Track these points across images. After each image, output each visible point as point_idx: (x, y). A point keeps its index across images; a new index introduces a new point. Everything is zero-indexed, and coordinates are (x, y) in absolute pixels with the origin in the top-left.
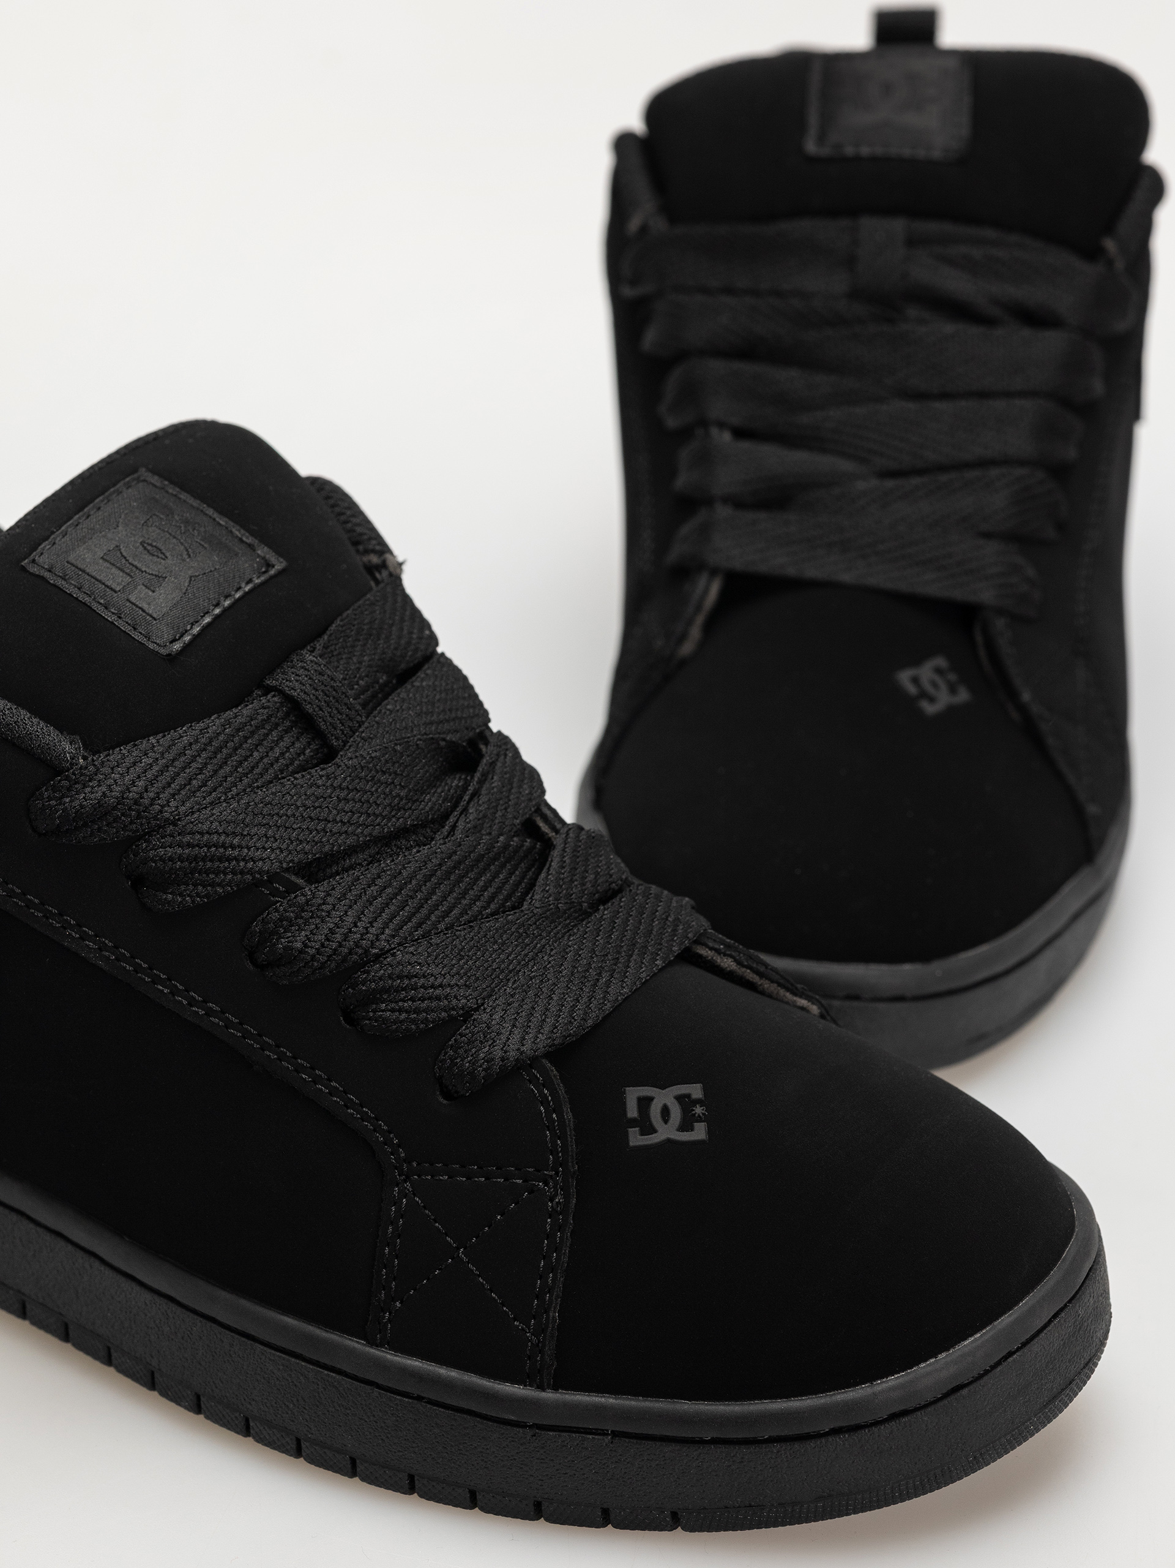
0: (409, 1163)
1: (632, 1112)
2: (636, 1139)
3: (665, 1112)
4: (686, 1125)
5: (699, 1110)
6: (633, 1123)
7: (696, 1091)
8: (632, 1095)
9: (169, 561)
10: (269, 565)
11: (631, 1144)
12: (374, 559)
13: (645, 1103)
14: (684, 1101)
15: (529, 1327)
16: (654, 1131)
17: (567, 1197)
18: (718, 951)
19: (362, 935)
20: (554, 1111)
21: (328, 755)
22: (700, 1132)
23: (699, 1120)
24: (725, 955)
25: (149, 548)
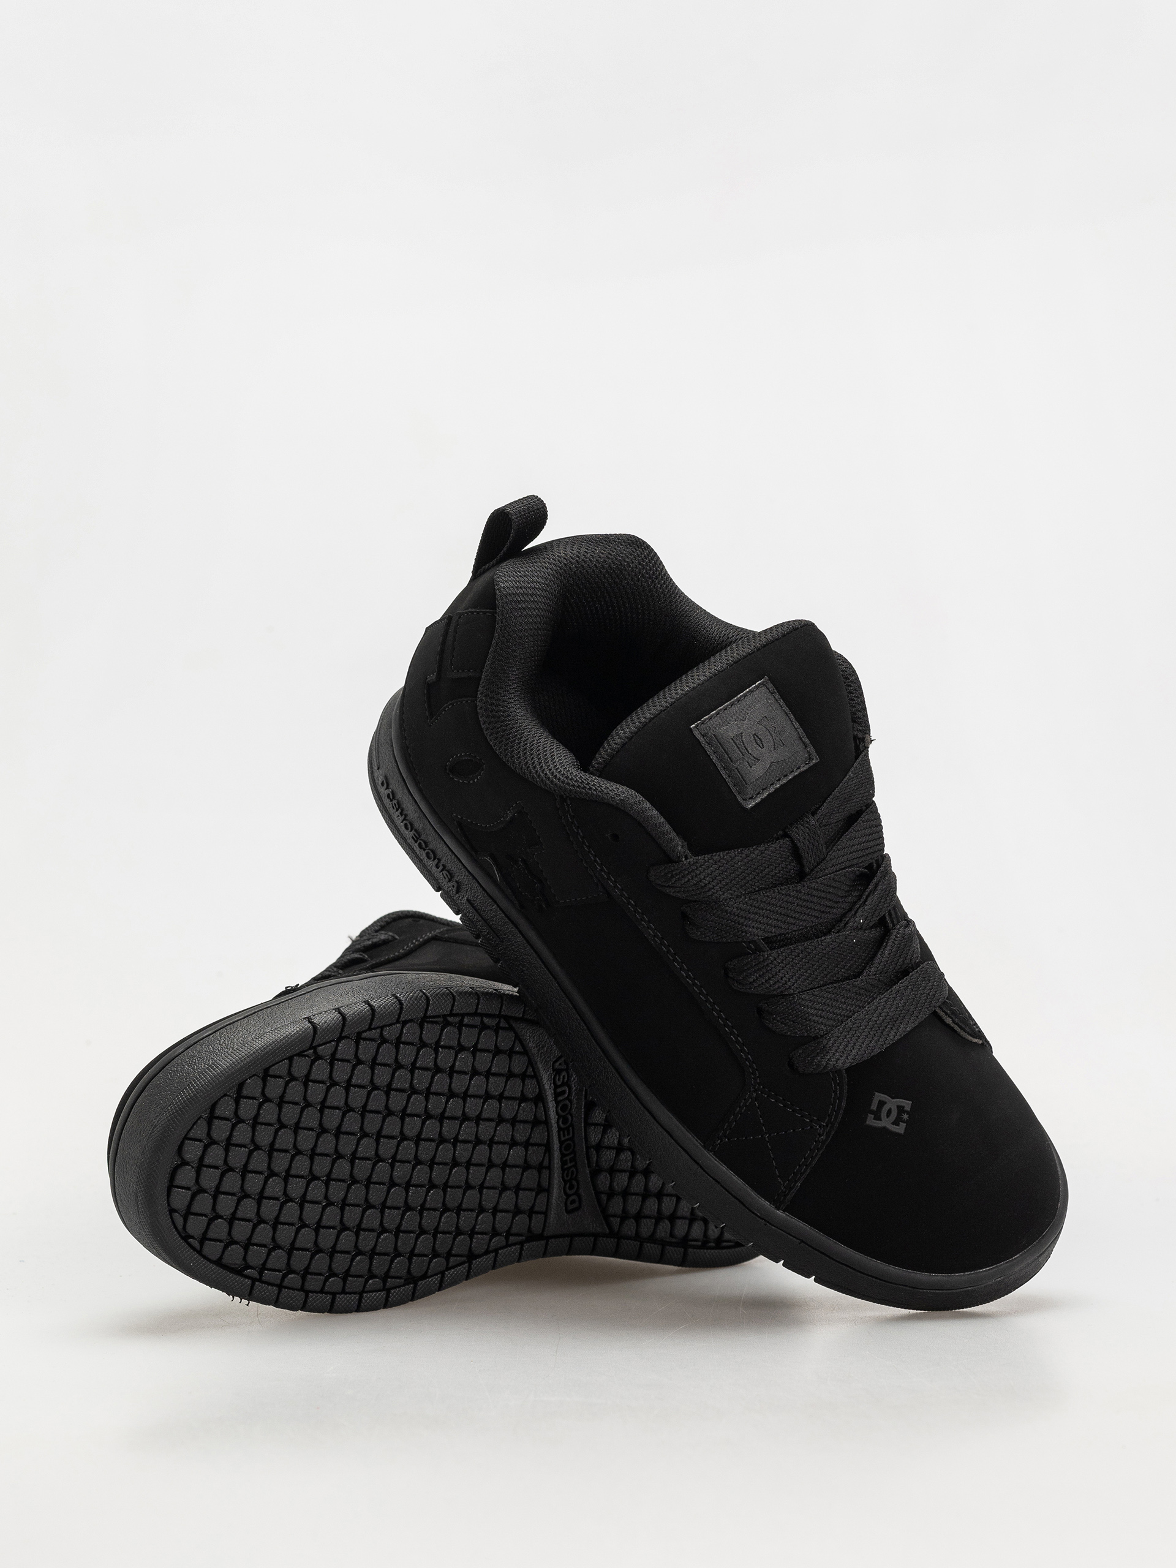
0: (759, 1085)
1: (874, 1107)
2: (871, 1121)
3: (889, 1112)
4: (896, 1123)
5: (905, 1117)
6: (872, 1112)
7: (907, 1104)
8: (879, 1096)
9: (763, 750)
10: (810, 759)
11: (867, 1123)
12: (860, 735)
13: (882, 1104)
14: (901, 1109)
15: (784, 1184)
16: (880, 1120)
17: (827, 1137)
18: (946, 1014)
19: (783, 984)
20: (838, 1099)
21: (801, 876)
22: (900, 1129)
23: (903, 1122)
24: (949, 1016)
25: (756, 738)
